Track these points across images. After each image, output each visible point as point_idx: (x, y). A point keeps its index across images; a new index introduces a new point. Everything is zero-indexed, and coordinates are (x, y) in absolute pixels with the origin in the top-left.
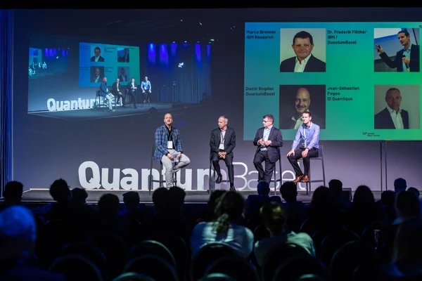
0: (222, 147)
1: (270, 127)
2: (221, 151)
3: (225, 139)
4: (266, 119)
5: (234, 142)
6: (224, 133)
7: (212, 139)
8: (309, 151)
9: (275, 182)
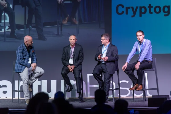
0: (71, 61)
1: (108, 44)
2: (71, 65)
3: (74, 55)
4: (103, 38)
5: (82, 57)
6: (73, 50)
7: (64, 55)
8: (141, 63)
9: (113, 90)
